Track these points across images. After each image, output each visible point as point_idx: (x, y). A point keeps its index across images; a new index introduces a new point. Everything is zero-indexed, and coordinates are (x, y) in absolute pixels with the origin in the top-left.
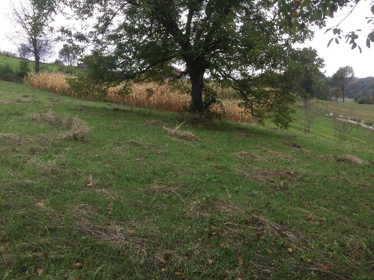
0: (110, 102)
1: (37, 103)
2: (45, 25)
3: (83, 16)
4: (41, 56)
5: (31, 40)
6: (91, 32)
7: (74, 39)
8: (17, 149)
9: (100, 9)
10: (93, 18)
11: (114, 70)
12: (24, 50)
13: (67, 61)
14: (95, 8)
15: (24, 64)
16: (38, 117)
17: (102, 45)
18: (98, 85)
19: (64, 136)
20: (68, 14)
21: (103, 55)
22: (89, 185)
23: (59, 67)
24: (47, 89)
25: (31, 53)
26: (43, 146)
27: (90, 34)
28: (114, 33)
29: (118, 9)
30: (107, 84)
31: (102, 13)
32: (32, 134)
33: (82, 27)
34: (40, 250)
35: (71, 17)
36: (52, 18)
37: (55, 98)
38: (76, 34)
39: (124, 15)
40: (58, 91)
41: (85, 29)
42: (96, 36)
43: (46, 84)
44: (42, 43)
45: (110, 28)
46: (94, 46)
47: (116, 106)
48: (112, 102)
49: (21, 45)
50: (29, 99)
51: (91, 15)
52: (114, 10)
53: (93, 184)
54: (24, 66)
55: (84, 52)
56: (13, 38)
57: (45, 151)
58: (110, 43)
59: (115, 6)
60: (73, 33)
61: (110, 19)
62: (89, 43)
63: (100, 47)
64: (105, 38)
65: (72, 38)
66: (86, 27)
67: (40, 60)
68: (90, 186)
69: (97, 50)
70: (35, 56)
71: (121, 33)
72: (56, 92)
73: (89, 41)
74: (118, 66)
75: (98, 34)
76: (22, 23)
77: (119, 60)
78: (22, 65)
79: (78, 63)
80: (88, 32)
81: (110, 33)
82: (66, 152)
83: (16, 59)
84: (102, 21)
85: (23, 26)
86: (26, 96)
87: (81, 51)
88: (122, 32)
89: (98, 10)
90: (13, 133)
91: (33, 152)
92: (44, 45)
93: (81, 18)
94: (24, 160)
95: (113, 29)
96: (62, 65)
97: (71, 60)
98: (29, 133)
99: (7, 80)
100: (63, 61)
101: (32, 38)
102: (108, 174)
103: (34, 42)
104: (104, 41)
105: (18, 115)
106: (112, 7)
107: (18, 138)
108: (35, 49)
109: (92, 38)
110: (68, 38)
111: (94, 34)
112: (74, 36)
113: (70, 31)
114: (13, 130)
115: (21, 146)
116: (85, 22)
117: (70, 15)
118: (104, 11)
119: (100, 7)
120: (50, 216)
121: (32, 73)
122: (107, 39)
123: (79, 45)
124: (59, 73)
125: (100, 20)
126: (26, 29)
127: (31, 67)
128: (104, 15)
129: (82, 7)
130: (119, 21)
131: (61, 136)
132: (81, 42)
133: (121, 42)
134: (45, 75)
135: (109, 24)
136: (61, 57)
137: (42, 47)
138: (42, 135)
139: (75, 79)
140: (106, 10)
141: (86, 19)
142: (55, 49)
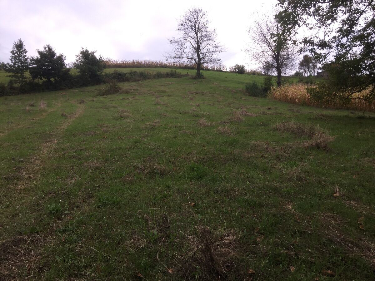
0: (353, 109)
1: (279, 115)
2: (288, 39)
3: (326, 22)
4: (283, 70)
5: (275, 56)
6: (334, 37)
7: (316, 47)
8: (266, 156)
9: (345, 11)
10: (337, 22)
11: (359, 74)
12: (268, 66)
13: (307, 71)
14: (339, 11)
15: (268, 80)
16: (282, 127)
17: (346, 49)
18: (340, 92)
19: (307, 145)
20: (311, 24)
21: (347, 60)
22: (335, 195)
23: (299, 78)
24: (288, 101)
25: (274, 69)
26: (287, 153)
27: (333, 40)
28: (360, 33)
29: (365, 6)
30: (351, 90)
31: (348, 15)
32: (277, 142)
33: (325, 33)
34: (292, 249)
35: (314, 26)
36: (296, 31)
37: (295, 109)
38: (319, 42)
39: (373, 11)
40: (298, 102)
41: (328, 36)
42: (340, 40)
43: (286, 96)
44: (284, 57)
45: (356, 28)
46: (337, 51)
47: (360, 114)
48: (355, 109)
49: (266, 62)
50: (272, 112)
51: (334, 20)
52: (361, 8)
53: (340, 195)
54: (268, 81)
55: (326, 59)
56: (259, 57)
57: (289, 159)
58: (355, 45)
59: (361, 5)
60: (315, 42)
61: (356, 19)
62: (332, 48)
63: (344, 51)
64: (350, 40)
65: (314, 47)
66: (329, 34)
67: (282, 74)
68: (337, 197)
69: (340, 54)
70: (277, 71)
71: (368, 32)
72: (295, 103)
73: (332, 47)
74: (364, 69)
75: (342, 38)
76: (267, 42)
77: (366, 62)
78: (266, 81)
79: (317, 72)
80: (331, 38)
81: (356, 34)
82: (309, 160)
83: (261, 76)
84: (346, 24)
85: (268, 45)
86: (269, 109)
87: (323, 59)
88: (370, 30)
89: (342, 13)
90: (261, 141)
91: (278, 158)
92: (286, 60)
93: (324, 25)
94: (271, 165)
95: (359, 28)
96: (301, 76)
97: (311, 70)
98: (275, 141)
99: (254, 96)
100: (302, 73)
101: (275, 54)
102: (356, 186)
103: (277, 57)
104: (349, 43)
105: (264, 125)
106: (358, 6)
107: (265, 146)
108: (278, 64)
109: (336, 43)
110: (311, 47)
111: (338, 38)
112: (316, 45)
113: (313, 41)
114: (261, 139)
115: (268, 152)
116: (328, 28)
117: (313, 24)
118: (349, 12)
119: (344, 9)
120: (298, 219)
121: (274, 88)
122: (351, 41)
123: (321, 53)
124: (299, 84)
125: (344, 22)
126: (270, 48)
127: (273, 82)
128: (350, 16)
129: (325, 13)
130: (367, 18)
131: (304, 145)
132: (323, 50)
133: (369, 41)
134: (286, 88)
135: (355, 24)
136: (301, 69)
137: (284, 61)
138: (286, 143)
139: (315, 89)
140: (351, 10)
141: (329, 25)
142: (296, 62)
